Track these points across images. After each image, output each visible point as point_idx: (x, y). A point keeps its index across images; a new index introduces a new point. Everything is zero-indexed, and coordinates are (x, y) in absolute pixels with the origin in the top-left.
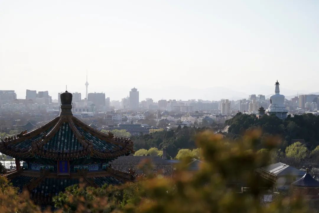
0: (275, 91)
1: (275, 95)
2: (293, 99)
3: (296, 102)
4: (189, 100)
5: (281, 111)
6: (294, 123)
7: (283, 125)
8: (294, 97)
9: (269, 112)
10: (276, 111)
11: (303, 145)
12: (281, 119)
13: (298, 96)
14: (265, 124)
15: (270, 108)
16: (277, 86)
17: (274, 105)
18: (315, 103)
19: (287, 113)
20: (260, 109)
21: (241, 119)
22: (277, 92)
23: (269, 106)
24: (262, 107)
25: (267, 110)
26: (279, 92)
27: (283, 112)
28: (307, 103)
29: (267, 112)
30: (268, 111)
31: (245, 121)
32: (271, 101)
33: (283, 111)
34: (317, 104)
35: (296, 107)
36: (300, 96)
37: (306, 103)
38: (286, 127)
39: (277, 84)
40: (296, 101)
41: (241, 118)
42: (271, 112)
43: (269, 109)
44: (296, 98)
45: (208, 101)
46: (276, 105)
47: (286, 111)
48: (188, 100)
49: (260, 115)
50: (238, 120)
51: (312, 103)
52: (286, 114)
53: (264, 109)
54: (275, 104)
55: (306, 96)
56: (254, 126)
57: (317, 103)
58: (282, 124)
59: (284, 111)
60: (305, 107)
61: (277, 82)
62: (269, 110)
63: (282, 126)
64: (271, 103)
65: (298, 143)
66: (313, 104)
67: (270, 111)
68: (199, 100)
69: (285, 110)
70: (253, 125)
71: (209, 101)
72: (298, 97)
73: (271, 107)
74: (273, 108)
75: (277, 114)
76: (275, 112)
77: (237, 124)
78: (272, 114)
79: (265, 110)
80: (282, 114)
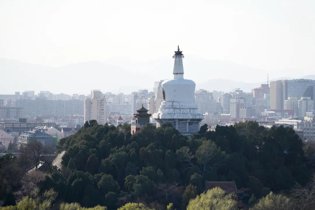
0: (174, 71)
1: (173, 81)
2: (256, 90)
3: (265, 97)
4: (18, 93)
5: (185, 118)
6: (214, 144)
7: (188, 150)
8: (259, 86)
9: (158, 120)
10: (175, 117)
11: (230, 195)
12: (186, 134)
13: (269, 84)
14: (147, 148)
15: (161, 110)
16: (178, 59)
17: (171, 104)
18: (310, 98)
19: (200, 120)
20: (138, 111)
21: (94, 136)
22: (177, 74)
23: (161, 107)
24: (143, 108)
25: (155, 116)
26: (183, 74)
27: (191, 120)
28: (289, 98)
29: (155, 119)
30: (157, 117)
31: (103, 141)
32: (164, 93)
33: (191, 117)
34: (312, 102)
35: (263, 108)
36: (273, 83)
37: (286, 99)
38: (194, 153)
39: (179, 54)
40: (265, 94)
41: (93, 133)
42: (165, 120)
43: (159, 112)
44: (265, 88)
45: (62, 95)
46: (175, 104)
47: (198, 117)
48: (14, 94)
49: (139, 126)
50: (87, 138)
51: (302, 98)
52: (198, 123)
53: (148, 113)
54: (174, 102)
55: (287, 82)
56: (122, 150)
57: (312, 99)
58: (184, 148)
59: (194, 118)
60: (285, 108)
61: (177, 50)
62: (159, 116)
63: (185, 150)
64: (164, 99)
65: (218, 190)
66: (304, 103)
67: (160, 118)
68: (42, 94)
69: (195, 115)
70: (120, 149)
71: (67, 95)
72: (269, 87)
73: (164, 107)
74: (167, 110)
75: (177, 123)
76: (174, 120)
77: (83, 147)
78: (167, 123)
79: (150, 115)
80: (190, 124)
